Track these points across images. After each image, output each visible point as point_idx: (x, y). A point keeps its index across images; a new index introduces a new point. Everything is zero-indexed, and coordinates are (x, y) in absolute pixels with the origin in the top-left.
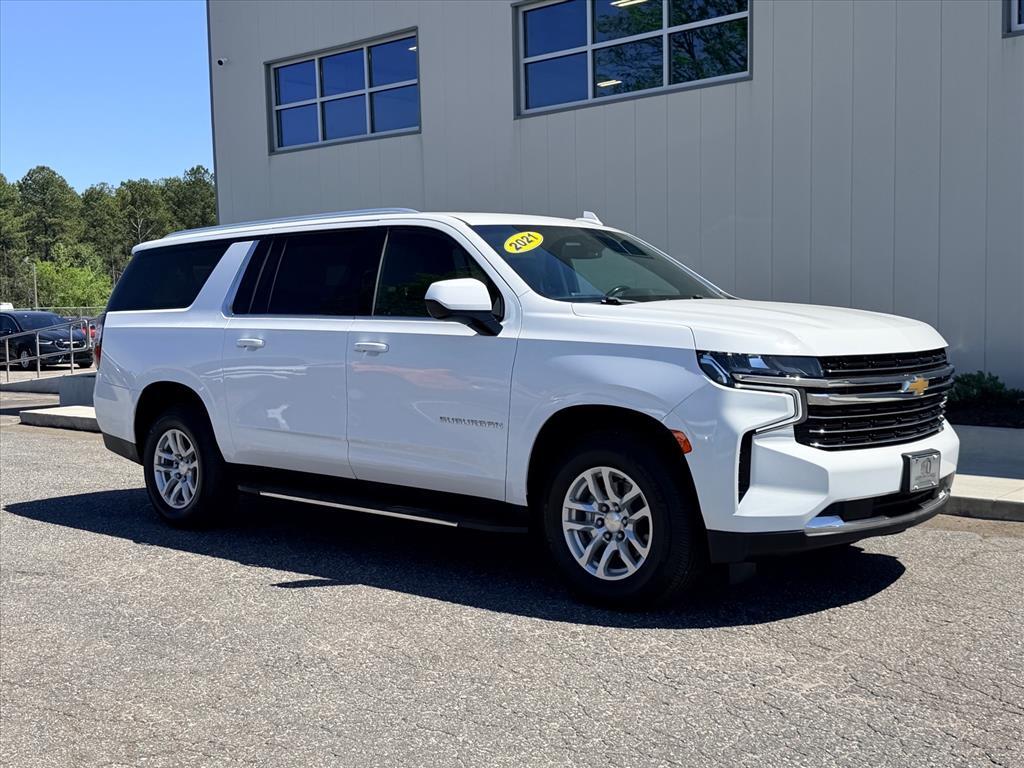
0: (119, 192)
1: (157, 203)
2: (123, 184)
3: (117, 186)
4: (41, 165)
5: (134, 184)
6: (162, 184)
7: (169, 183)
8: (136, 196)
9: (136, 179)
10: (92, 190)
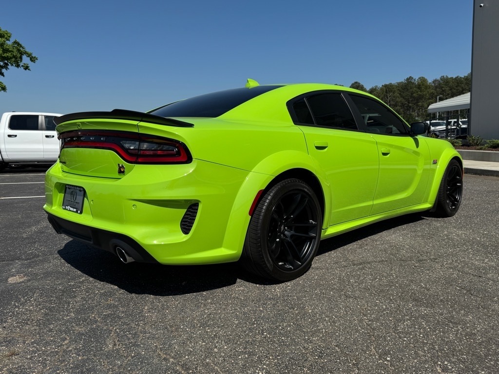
0: (381, 89)
1: (395, 91)
2: (383, 86)
3: (381, 86)
4: (355, 81)
5: (387, 85)
6: (396, 84)
7: (399, 84)
8: (388, 89)
9: (387, 83)
10: (373, 88)
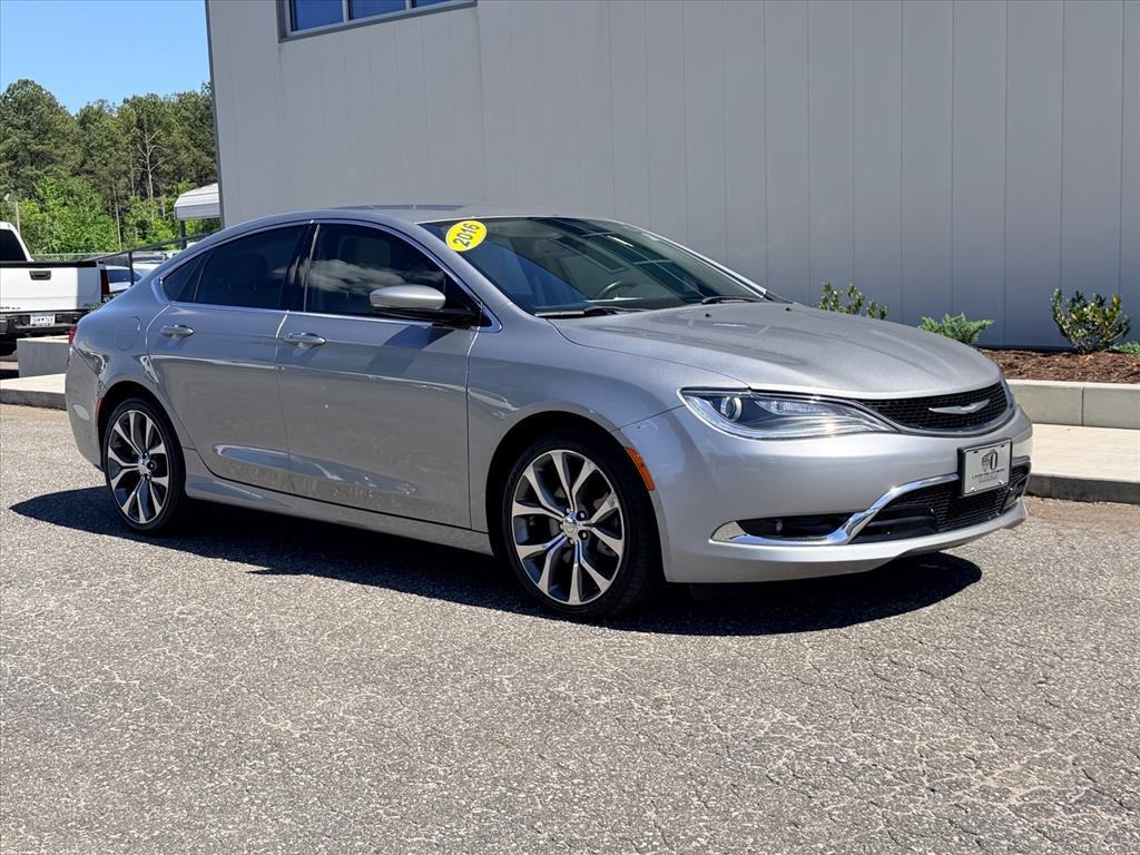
0: (122, 112)
1: (169, 124)
2: (126, 101)
3: (120, 104)
4: (24, 78)
5: (140, 100)
6: (175, 100)
7: (183, 98)
8: (144, 117)
9: (143, 95)
10: (89, 108)
